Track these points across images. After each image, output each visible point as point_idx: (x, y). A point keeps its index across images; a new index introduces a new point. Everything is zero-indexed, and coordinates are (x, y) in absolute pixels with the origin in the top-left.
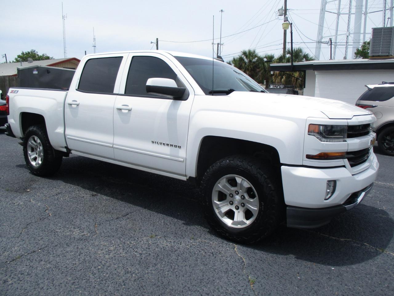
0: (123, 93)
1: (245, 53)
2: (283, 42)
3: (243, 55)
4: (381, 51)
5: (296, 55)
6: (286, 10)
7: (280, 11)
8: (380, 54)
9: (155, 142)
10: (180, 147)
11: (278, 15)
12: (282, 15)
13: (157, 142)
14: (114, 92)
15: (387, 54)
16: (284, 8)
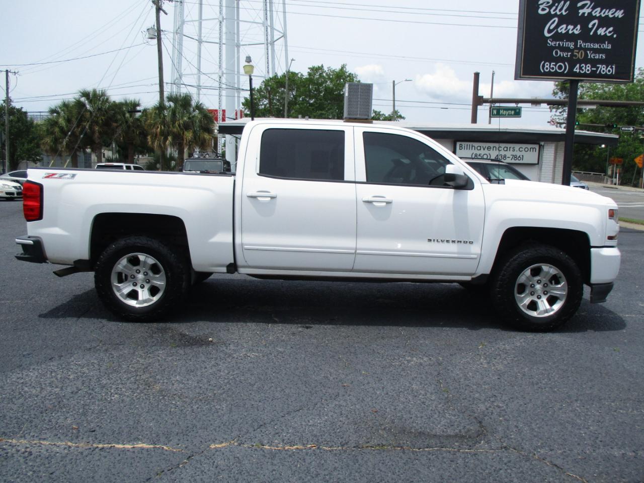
0: (365, 180)
1: (85, 94)
2: (158, 82)
3: (82, 96)
4: (359, 112)
5: (184, 102)
6: (159, 31)
7: (150, 30)
8: (358, 116)
9: (434, 240)
10: (471, 243)
11: (147, 36)
12: (155, 38)
13: (437, 240)
14: (346, 179)
15: (367, 117)
16: (156, 28)
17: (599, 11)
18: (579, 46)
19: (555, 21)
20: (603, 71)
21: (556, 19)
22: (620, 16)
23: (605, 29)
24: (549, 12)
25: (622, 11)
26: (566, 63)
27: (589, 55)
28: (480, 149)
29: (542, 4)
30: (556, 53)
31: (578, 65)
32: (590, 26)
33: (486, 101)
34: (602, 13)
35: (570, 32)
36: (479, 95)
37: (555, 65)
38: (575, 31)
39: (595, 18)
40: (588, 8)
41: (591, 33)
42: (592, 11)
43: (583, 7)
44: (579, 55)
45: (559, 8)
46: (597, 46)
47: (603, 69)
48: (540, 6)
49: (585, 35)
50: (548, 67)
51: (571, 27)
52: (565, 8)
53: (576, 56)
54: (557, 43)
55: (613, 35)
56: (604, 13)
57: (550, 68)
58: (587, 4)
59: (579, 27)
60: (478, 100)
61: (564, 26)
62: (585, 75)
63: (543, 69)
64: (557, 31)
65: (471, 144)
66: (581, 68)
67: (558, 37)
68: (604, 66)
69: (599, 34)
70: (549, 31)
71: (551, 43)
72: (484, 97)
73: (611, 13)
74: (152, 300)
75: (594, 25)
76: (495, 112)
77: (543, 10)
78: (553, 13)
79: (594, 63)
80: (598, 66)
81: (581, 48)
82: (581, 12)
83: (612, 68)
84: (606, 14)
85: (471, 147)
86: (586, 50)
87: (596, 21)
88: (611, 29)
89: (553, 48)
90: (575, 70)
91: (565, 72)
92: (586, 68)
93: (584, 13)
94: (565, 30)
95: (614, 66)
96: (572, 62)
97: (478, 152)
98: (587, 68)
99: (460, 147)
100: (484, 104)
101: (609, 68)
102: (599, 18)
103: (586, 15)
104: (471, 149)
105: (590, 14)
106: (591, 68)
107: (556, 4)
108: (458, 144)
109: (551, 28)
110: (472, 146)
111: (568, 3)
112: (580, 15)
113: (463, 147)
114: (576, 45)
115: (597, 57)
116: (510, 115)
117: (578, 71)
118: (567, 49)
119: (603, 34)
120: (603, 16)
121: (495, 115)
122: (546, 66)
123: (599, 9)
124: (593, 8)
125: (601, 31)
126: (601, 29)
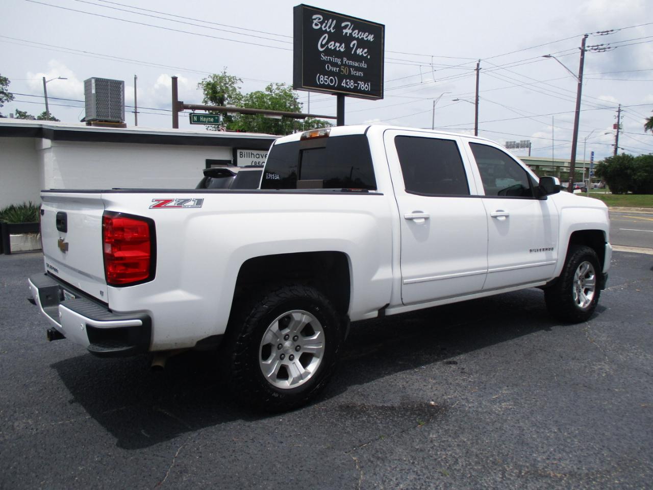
9: (533, 250)
10: (553, 249)
13: (535, 250)
17: (357, 33)
18: (344, 63)
19: (325, 37)
20: (363, 87)
21: (326, 35)
22: (372, 40)
23: (362, 50)
24: (321, 28)
25: (373, 36)
26: (336, 78)
27: (352, 72)
28: (259, 157)
29: (315, 19)
30: (328, 67)
31: (344, 81)
32: (351, 46)
33: (187, 107)
34: (359, 35)
35: (338, 49)
36: (179, 100)
37: (328, 78)
38: (340, 48)
39: (354, 39)
40: (349, 29)
41: (353, 53)
42: (352, 32)
43: (346, 27)
44: (345, 71)
45: (328, 25)
46: (357, 64)
47: (362, 85)
48: (314, 21)
49: (348, 54)
50: (322, 79)
51: (337, 44)
52: (333, 26)
53: (342, 72)
54: (329, 58)
55: (367, 56)
56: (361, 36)
57: (324, 81)
58: (348, 25)
59: (343, 45)
60: (178, 106)
61: (333, 43)
62: (349, 90)
63: (319, 81)
64: (328, 46)
65: (250, 151)
66: (346, 83)
67: (328, 52)
68: (362, 83)
69: (358, 53)
70: (322, 46)
71: (324, 58)
72: (184, 103)
73: (365, 36)
74: (307, 373)
75: (354, 45)
76: (195, 119)
77: (316, 25)
78: (324, 29)
79: (356, 79)
80: (359, 82)
81: (345, 65)
82: (345, 31)
83: (368, 85)
84: (362, 36)
85: (250, 154)
86: (350, 66)
87: (355, 42)
88: (366, 50)
89: (325, 62)
90: (342, 85)
91: (336, 86)
92: (350, 84)
93: (346, 33)
94: (334, 46)
95: (369, 84)
96: (341, 77)
97: (257, 160)
98: (352, 84)
99: (240, 155)
100: (185, 110)
101: (366, 85)
102: (357, 39)
103: (348, 35)
104: (250, 157)
105: (351, 34)
106: (354, 84)
107: (326, 22)
108: (239, 152)
109: (323, 43)
110: (252, 154)
111: (335, 21)
112: (344, 34)
113: (243, 154)
114: (342, 61)
115: (357, 74)
116: (210, 122)
117: (345, 85)
118: (335, 65)
119: (361, 54)
120: (360, 38)
121: (195, 122)
122: (321, 79)
123: (356, 31)
124: (353, 30)
125: (359, 51)
126: (359, 49)
